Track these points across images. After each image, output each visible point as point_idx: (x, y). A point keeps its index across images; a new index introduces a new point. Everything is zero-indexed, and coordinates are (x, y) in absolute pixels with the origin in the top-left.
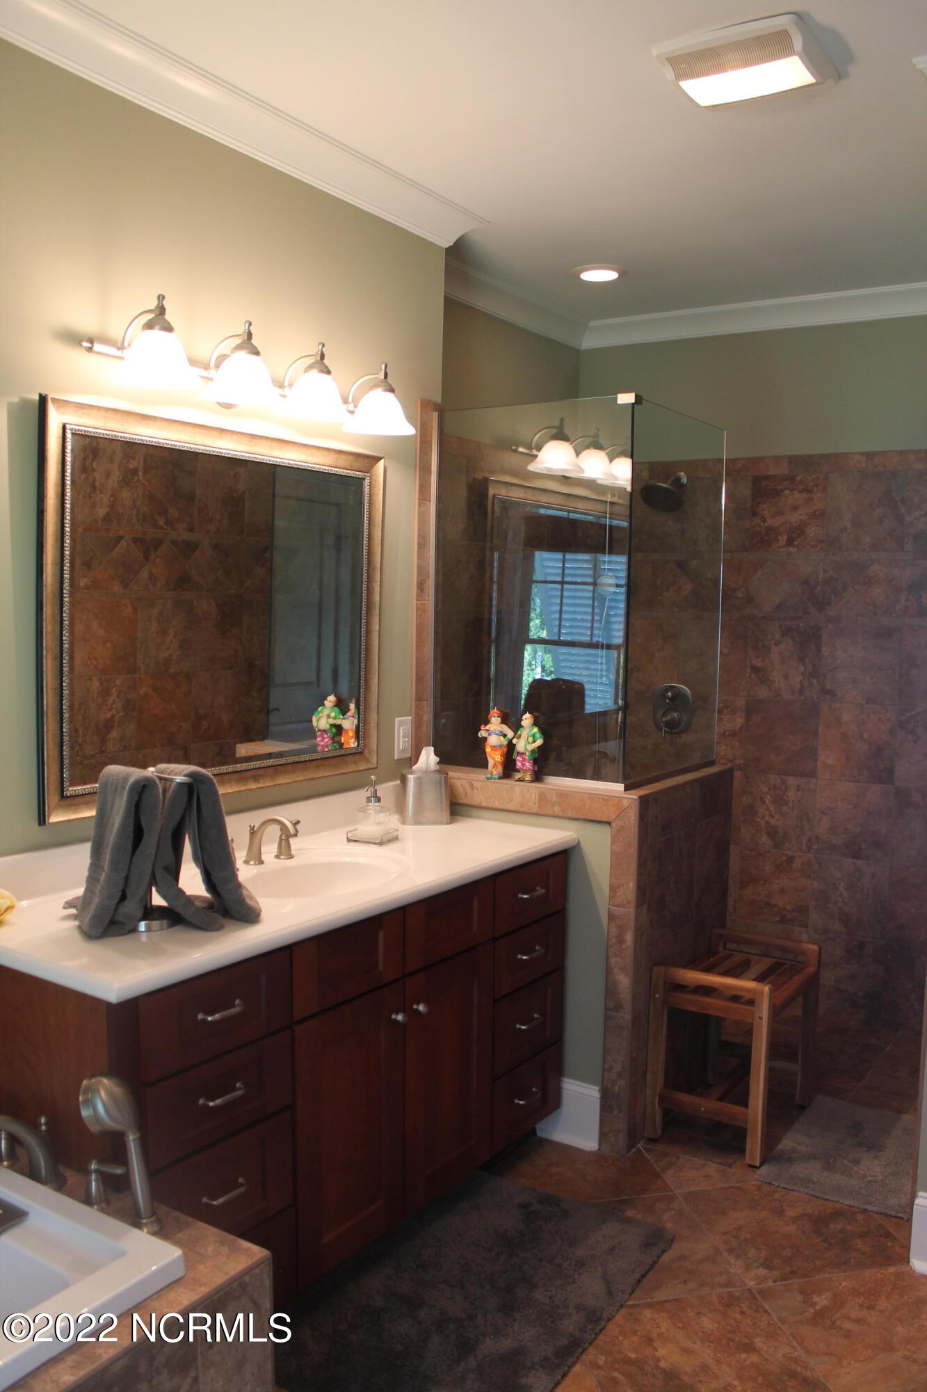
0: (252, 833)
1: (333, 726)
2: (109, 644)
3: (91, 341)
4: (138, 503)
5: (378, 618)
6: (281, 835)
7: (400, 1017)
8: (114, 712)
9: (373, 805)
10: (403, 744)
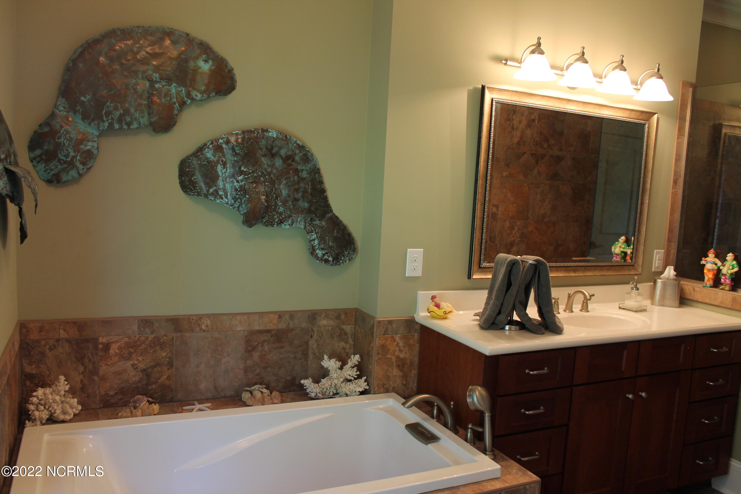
0: (569, 297)
1: (622, 252)
2: (515, 205)
3: (506, 60)
4: (534, 136)
5: (648, 196)
6: (584, 300)
7: (630, 396)
8: (515, 238)
9: (634, 291)
10: (658, 264)
